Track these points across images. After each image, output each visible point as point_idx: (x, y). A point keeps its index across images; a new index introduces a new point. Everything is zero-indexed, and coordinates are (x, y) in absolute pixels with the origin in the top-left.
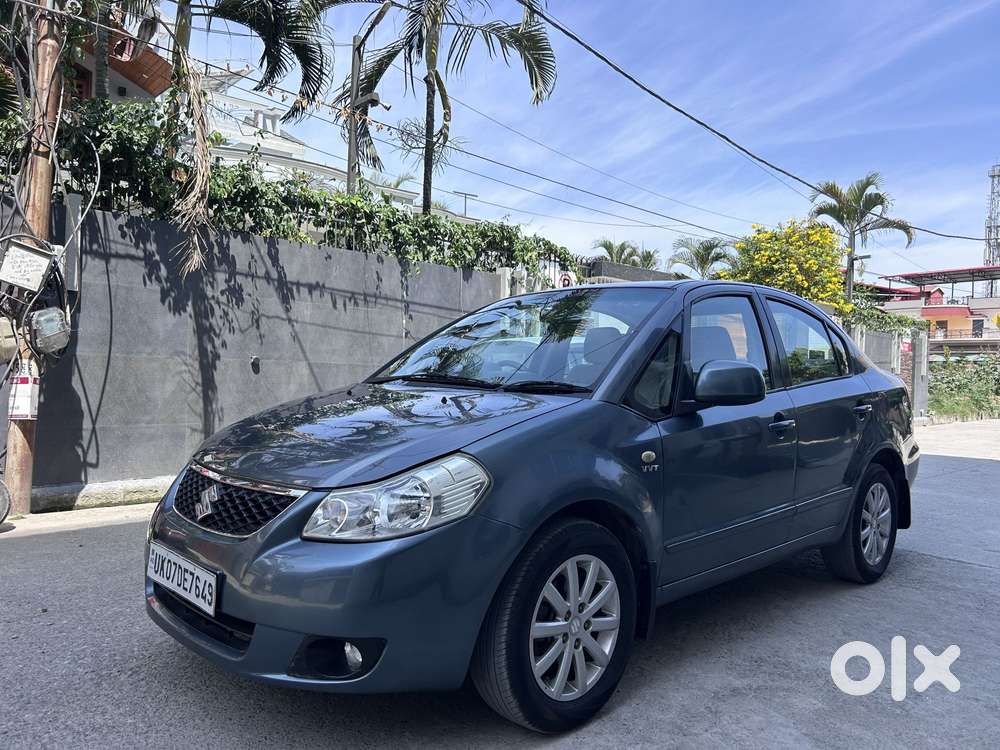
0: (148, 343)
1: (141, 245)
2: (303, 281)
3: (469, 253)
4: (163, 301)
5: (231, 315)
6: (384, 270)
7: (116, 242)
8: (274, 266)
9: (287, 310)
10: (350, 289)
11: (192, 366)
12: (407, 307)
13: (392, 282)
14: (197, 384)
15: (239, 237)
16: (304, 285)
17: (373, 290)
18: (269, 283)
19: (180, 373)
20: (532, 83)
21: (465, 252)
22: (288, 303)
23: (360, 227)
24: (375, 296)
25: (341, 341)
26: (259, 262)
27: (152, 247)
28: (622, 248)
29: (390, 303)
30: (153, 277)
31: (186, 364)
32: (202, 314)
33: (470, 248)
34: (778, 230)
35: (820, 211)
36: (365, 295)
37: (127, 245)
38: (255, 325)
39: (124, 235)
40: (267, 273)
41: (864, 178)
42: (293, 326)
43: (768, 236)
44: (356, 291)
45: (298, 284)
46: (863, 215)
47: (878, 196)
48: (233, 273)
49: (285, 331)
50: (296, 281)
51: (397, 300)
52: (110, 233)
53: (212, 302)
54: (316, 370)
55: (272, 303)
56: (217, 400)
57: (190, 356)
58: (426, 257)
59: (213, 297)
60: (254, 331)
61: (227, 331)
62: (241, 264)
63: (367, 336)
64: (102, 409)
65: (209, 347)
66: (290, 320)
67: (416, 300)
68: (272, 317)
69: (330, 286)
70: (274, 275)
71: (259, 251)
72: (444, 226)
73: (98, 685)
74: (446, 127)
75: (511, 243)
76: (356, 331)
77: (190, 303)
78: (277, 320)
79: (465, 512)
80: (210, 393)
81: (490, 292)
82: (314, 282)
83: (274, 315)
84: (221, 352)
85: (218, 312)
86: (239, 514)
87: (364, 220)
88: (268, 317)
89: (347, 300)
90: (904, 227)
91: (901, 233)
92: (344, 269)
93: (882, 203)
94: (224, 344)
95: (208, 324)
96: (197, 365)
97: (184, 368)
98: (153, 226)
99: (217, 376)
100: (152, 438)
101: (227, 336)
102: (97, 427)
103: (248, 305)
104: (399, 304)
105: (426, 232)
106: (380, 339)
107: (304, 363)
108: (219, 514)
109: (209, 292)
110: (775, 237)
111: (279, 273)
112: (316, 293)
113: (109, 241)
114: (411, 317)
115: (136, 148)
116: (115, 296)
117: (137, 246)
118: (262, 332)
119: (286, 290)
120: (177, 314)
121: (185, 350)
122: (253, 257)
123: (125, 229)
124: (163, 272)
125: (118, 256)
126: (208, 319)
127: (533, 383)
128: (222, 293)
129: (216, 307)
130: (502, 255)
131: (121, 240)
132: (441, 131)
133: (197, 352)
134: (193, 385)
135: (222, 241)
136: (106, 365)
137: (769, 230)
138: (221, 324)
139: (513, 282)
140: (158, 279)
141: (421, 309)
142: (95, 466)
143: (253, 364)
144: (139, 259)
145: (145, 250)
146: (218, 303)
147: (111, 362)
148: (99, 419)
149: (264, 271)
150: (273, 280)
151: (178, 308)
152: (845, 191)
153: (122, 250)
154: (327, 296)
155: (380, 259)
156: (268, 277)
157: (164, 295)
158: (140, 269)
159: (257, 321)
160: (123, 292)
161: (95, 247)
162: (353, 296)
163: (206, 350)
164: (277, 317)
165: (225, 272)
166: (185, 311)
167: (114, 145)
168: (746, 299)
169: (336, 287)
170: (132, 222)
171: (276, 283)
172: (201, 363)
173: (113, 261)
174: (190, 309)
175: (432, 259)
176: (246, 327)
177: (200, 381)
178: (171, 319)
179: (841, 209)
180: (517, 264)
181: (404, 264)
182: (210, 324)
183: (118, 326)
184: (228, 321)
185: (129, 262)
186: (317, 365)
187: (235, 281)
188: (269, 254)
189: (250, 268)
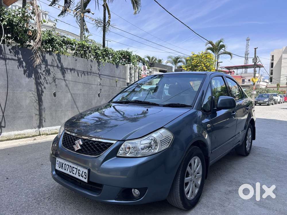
0: (20, 87)
1: (17, 56)
2: (69, 67)
3: (118, 59)
4: (24, 74)
5: (47, 79)
6: (93, 64)
7: (8, 54)
8: (59, 63)
9: (64, 77)
10: (82, 70)
11: (35, 94)
12: (100, 76)
13: (95, 68)
14: (37, 100)
15: (48, 53)
16: (69, 69)
17: (89, 71)
18: (58, 68)
19: (31, 97)
20: (134, 8)
21: (117, 59)
22: (64, 75)
23: (85, 51)
24: (90, 72)
25: (80, 86)
26: (55, 62)
27: (20, 56)
28: (153, 58)
29: (95, 74)
30: (21, 66)
31: (33, 94)
32: (37, 78)
33: (118, 58)
34: (199, 54)
35: (208, 49)
36: (87, 72)
37: (12, 55)
38: (54, 82)
39: (11, 52)
40: (57, 65)
41: (219, 40)
42: (66, 82)
43: (196, 56)
44: (85, 71)
45: (67, 69)
46: (219, 50)
47: (223, 45)
48: (47, 65)
49: (63, 83)
50: (66, 67)
51: (97, 74)
52: (6, 51)
53: (40, 74)
54: (73, 95)
55: (59, 75)
56: (43, 105)
57: (34, 91)
58: (105, 61)
59: (41, 73)
60: (54, 83)
61: (46, 83)
62: (49, 62)
63: (88, 85)
64: (6, 109)
65: (40, 89)
66: (65, 80)
67: (102, 74)
68: (60, 79)
69: (77, 69)
70: (60, 66)
71: (55, 58)
72: (110, 51)
73: (39, 204)
74: (109, 20)
75: (130, 56)
76: (84, 83)
77: (33, 75)
78: (60, 80)
79: (168, 146)
80: (41, 103)
81: (124, 71)
82: (72, 68)
84: (44, 90)
85: (42, 77)
86: (92, 149)
87: (87, 49)
89: (82, 74)
90: (230, 54)
91: (229, 56)
92: (81, 64)
93: (224, 47)
94: (45, 88)
95: (39, 81)
96: (36, 94)
97: (32, 95)
98: (20, 49)
99: (43, 98)
100: (22, 118)
101: (45, 85)
102: (4, 114)
103: (52, 75)
104: (97, 75)
105: (105, 53)
106: (92, 86)
107: (70, 93)
108: (84, 149)
109: (39, 71)
110: (197, 56)
111: (61, 65)
112: (73, 71)
113: (6, 54)
114: (101, 79)
115: (14, 23)
116: (9, 72)
117: (15, 56)
118: (56, 84)
119: (63, 70)
120: (29, 78)
121: (32, 89)
122: (53, 60)
123: (11, 50)
124: (24, 64)
125: (9, 59)
126: (39, 79)
127: (172, 104)
128: (44, 71)
129: (42, 76)
130: (126, 60)
131: (10, 54)
132: (108, 22)
133: (36, 90)
134: (36, 100)
135: (43, 55)
136: (6, 95)
137: (196, 54)
138: (43, 81)
139: (130, 69)
140: (23, 67)
141: (104, 76)
142: (4, 127)
143: (54, 94)
144: (16, 60)
145: (18, 57)
146: (42, 74)
147: (8, 93)
148: (5, 112)
149: (56, 64)
150: (59, 67)
151: (29, 76)
152: (215, 44)
153: (10, 57)
154: (76, 72)
155: (91, 61)
156: (58, 66)
157: (25, 72)
158: (17, 63)
159: (55, 80)
160: (11, 71)
162: (84, 72)
163: (39, 90)
164: (61, 79)
165: (44, 65)
166: (32, 77)
167: (7, 22)
168: (221, 77)
169: (78, 69)
170: (13, 48)
171: (60, 69)
172: (37, 94)
173: (7, 61)
174: (33, 76)
175: (107, 61)
176: (51, 82)
177: (37, 99)
178: (27, 80)
179: (213, 48)
180: (131, 63)
181: (98, 62)
182: (40, 81)
183: (10, 82)
184: (46, 80)
185: (13, 61)
186: (73, 94)
187: (48, 67)
188: (58, 59)
189: (52, 63)
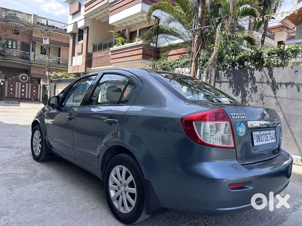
1: (229, 78)
2: (283, 82)
4: (233, 93)
5: (252, 96)
7: (223, 78)
8: (271, 78)
9: (275, 94)
15: (258, 70)
16: (283, 84)
18: (268, 84)
22: (275, 91)
26: (265, 77)
27: (231, 78)
37: (225, 78)
38: (261, 99)
39: (225, 76)
40: (268, 81)
42: (277, 100)
45: (281, 84)
48: (254, 82)
49: (273, 101)
50: (280, 82)
52: (222, 76)
53: (247, 92)
54: (286, 116)
55: (269, 90)
60: (261, 101)
61: (251, 101)
62: (258, 79)
66: (276, 97)
68: (269, 96)
69: (297, 83)
70: (271, 81)
71: (265, 73)
77: (240, 93)
78: (270, 97)
82: (288, 81)
83: (269, 95)
88: (267, 96)
95: (245, 99)
103: (259, 92)
109: (246, 89)
111: (273, 81)
112: (289, 86)
118: (264, 102)
119: (275, 86)
122: (262, 76)
123: (225, 74)
124: (234, 85)
128: (250, 89)
129: (248, 94)
135: (252, 72)
138: (249, 99)
140: (232, 87)
144: (228, 82)
146: (249, 92)
149: (266, 80)
150: (270, 83)
153: (224, 80)
154: (295, 87)
156: (268, 82)
157: (234, 91)
158: (228, 84)
159: (262, 98)
161: (218, 80)
164: (271, 96)
165: (252, 82)
166: (238, 95)
169: (300, 83)
170: (227, 72)
171: (271, 84)
173: (222, 83)
174: (240, 95)
176: (258, 100)
184: (251, 98)
185: (225, 83)
186: (287, 114)
187: (255, 85)
188: (269, 74)
189: (261, 80)
